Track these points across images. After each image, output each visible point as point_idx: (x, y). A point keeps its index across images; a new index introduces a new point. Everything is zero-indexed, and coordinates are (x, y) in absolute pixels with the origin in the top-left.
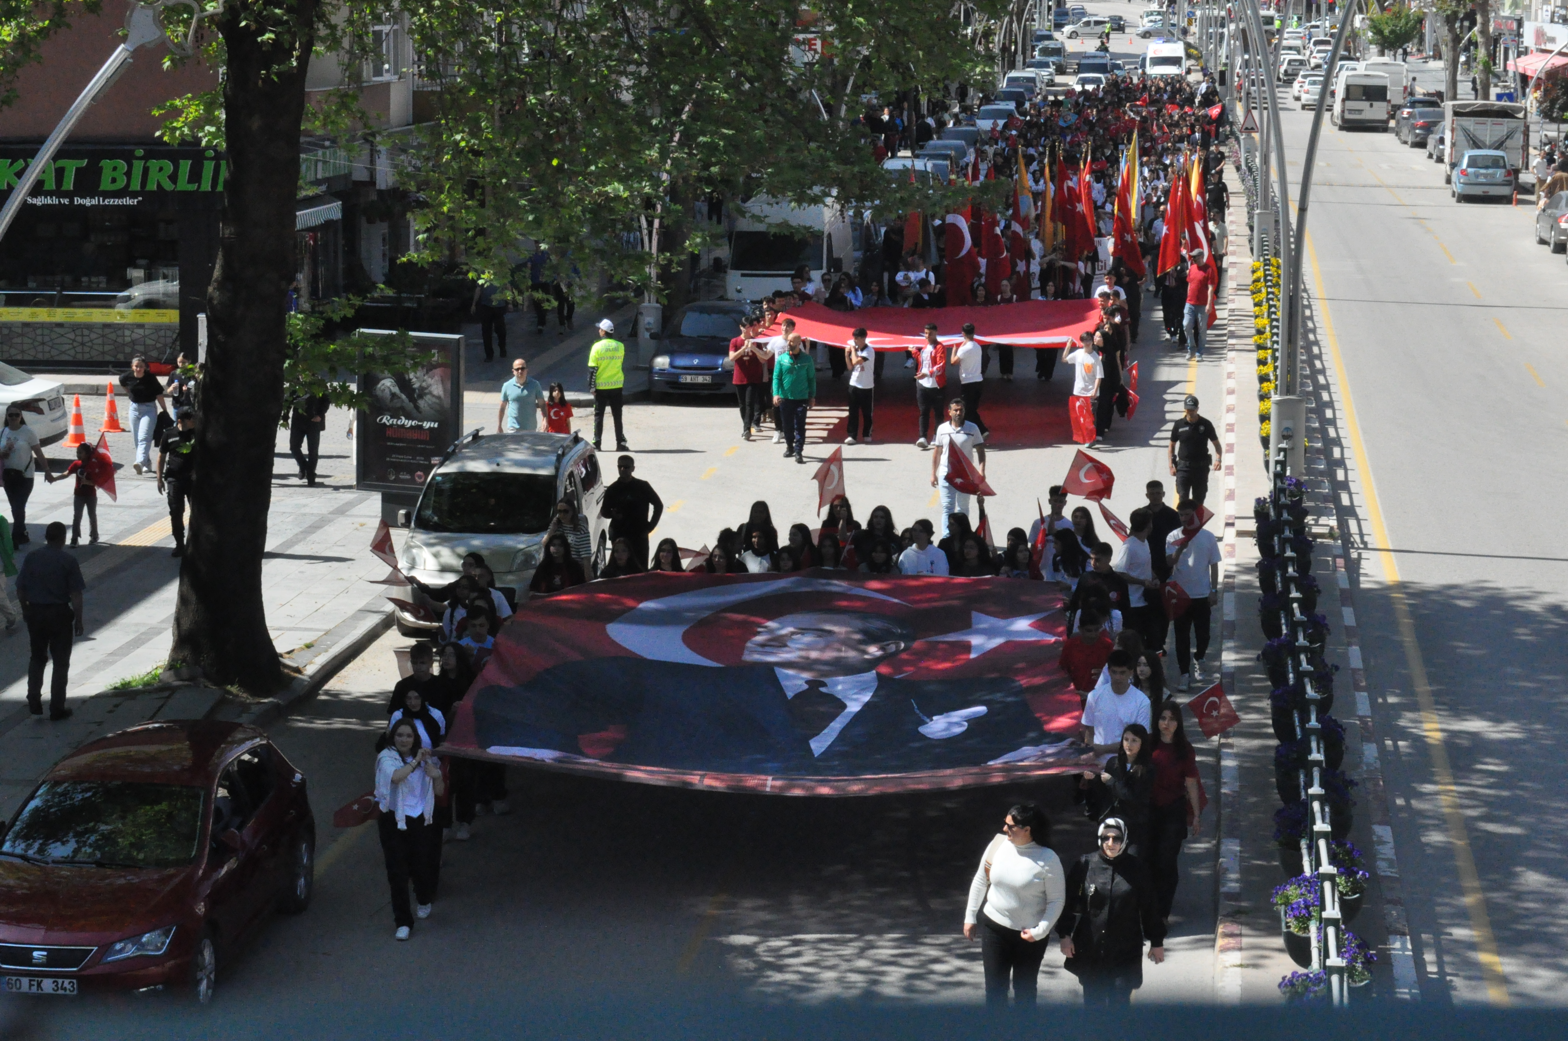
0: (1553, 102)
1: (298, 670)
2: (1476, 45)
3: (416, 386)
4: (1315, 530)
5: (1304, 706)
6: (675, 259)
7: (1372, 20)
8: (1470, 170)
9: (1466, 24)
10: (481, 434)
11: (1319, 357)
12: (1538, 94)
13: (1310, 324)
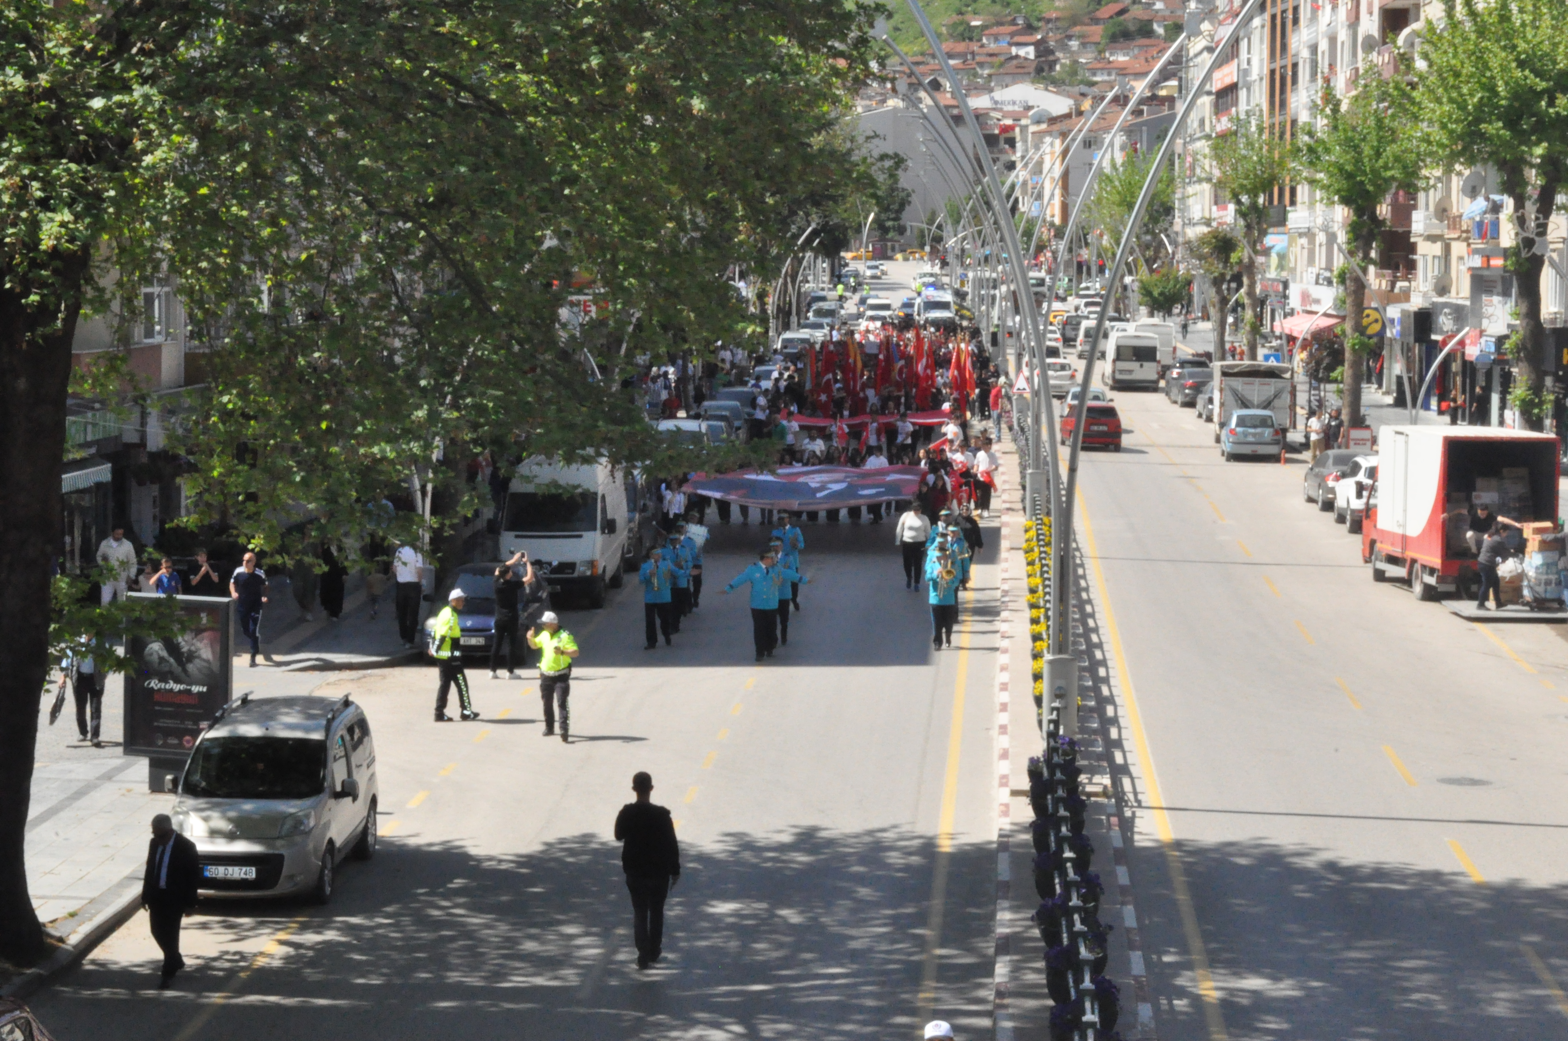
0: (1318, 363)
1: (61, 940)
2: (1243, 306)
3: (185, 649)
4: (1089, 789)
5: (1078, 967)
6: (447, 522)
7: (1141, 281)
8: (1239, 429)
9: (1233, 285)
10: (250, 698)
11: (1092, 615)
12: (1304, 355)
13: (1083, 583)
